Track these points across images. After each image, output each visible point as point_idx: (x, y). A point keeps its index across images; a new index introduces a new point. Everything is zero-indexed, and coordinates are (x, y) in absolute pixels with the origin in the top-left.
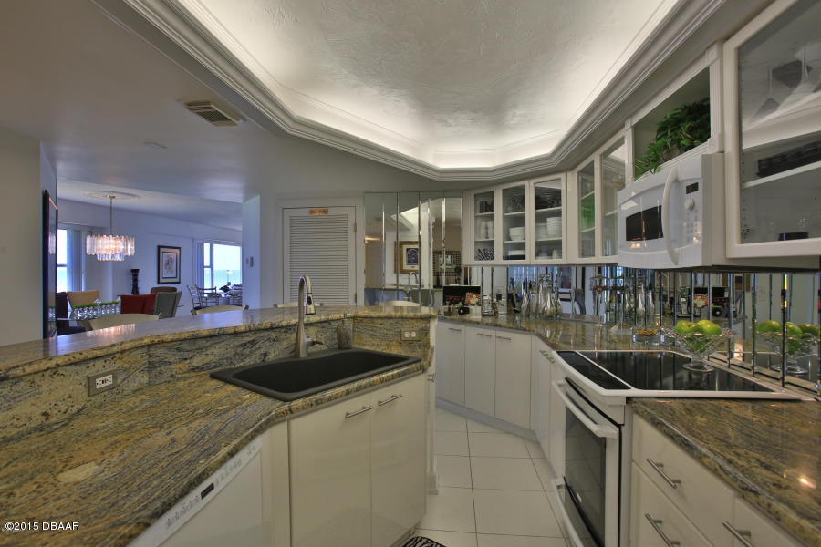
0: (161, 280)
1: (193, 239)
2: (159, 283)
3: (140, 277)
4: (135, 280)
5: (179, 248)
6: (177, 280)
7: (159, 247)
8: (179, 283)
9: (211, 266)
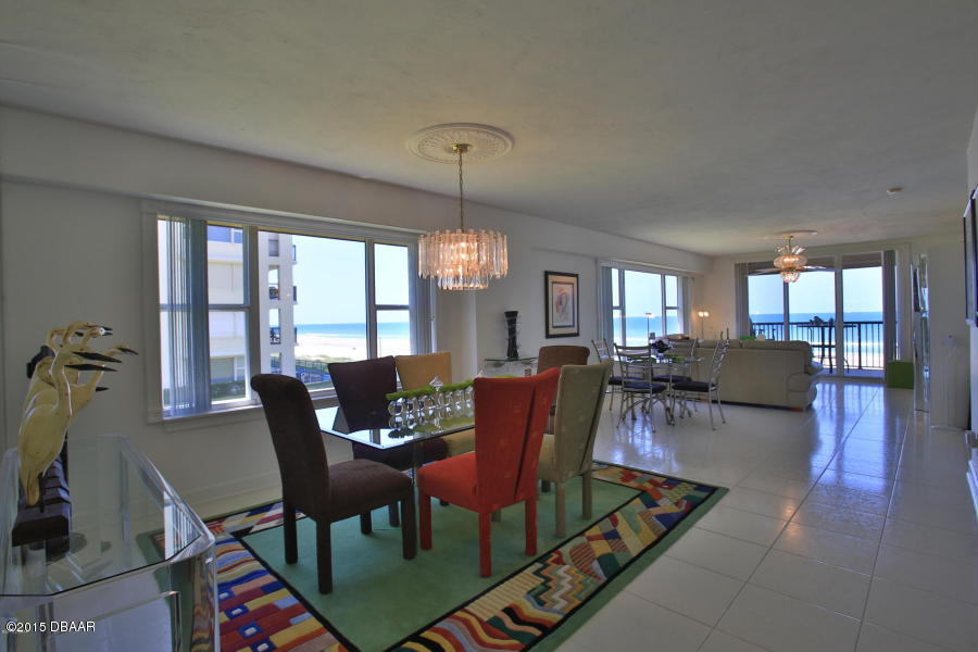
0: (552, 331)
1: (596, 261)
2: (548, 336)
3: (519, 326)
4: (512, 332)
5: (576, 276)
6: (574, 330)
7: (547, 274)
8: (577, 335)
9: (622, 307)
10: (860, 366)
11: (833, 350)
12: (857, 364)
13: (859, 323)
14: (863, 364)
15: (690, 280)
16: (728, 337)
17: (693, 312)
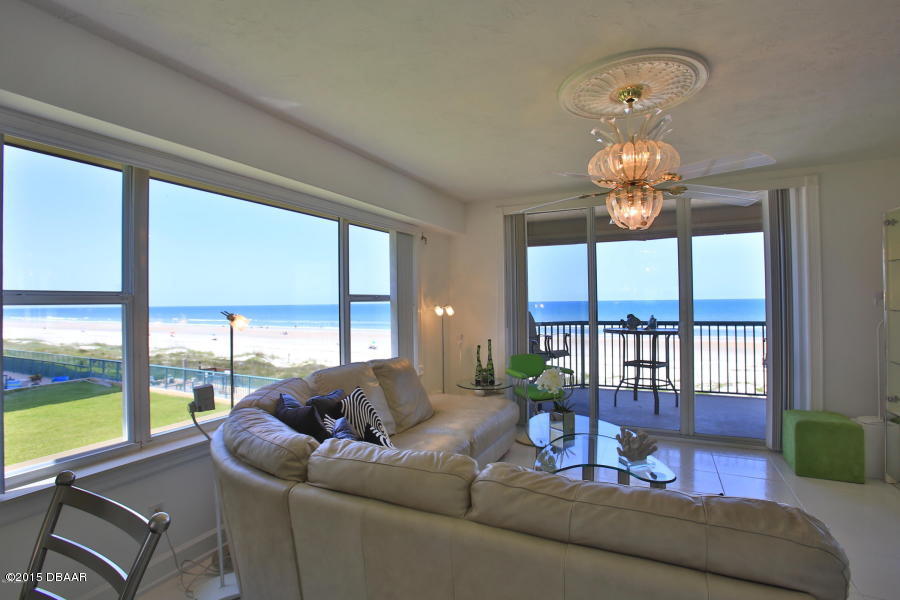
15: (417, 243)
16: (490, 355)
17: (424, 307)
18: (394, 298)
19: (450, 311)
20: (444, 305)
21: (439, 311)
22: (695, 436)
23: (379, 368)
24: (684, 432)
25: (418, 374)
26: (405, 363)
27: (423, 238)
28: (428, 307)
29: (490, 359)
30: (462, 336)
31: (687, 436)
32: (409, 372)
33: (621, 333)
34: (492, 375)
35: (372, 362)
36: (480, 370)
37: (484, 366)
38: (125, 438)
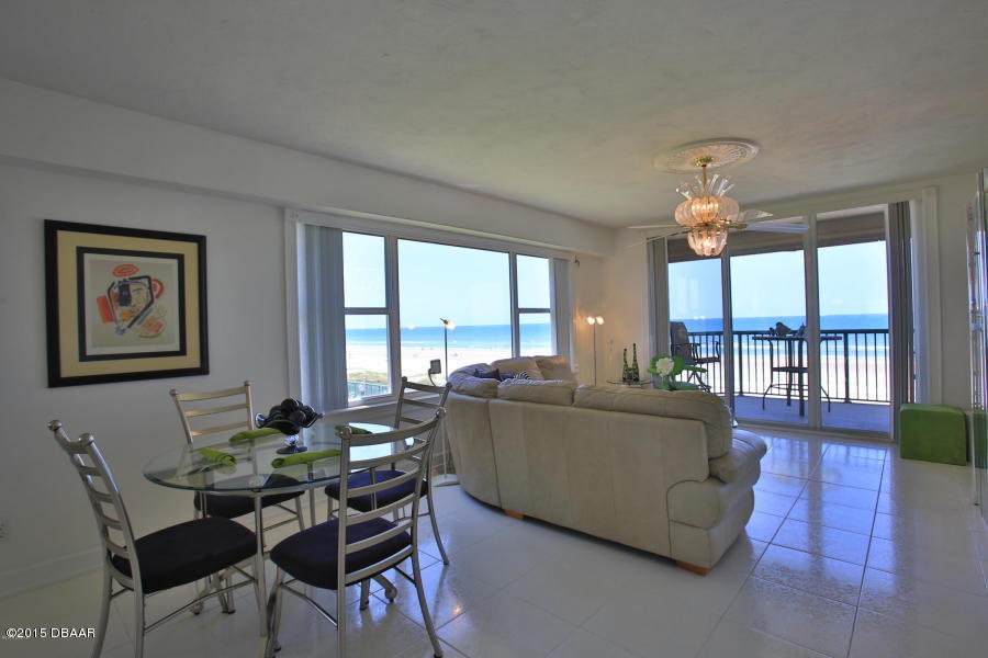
1: (283, 211)
10: (847, 399)
11: (805, 376)
12: (842, 395)
13: (846, 333)
14: (852, 395)
15: (572, 264)
16: (635, 357)
17: (579, 318)
18: (553, 310)
19: (600, 321)
20: (595, 316)
21: (591, 321)
22: (822, 429)
23: (541, 362)
24: (812, 425)
25: (573, 370)
26: (562, 361)
27: (576, 261)
28: (582, 317)
29: (635, 360)
30: (612, 342)
31: (815, 429)
32: (565, 368)
33: (769, 339)
34: (637, 373)
35: (536, 357)
36: (627, 369)
37: (630, 366)
38: (390, 392)
